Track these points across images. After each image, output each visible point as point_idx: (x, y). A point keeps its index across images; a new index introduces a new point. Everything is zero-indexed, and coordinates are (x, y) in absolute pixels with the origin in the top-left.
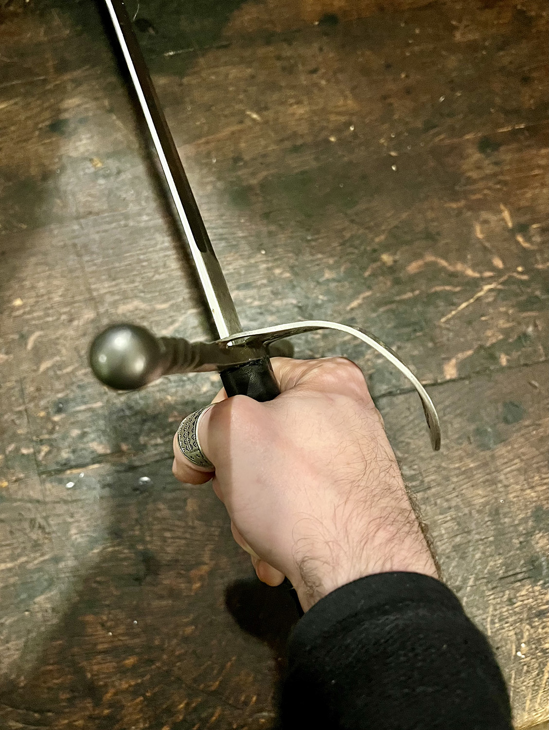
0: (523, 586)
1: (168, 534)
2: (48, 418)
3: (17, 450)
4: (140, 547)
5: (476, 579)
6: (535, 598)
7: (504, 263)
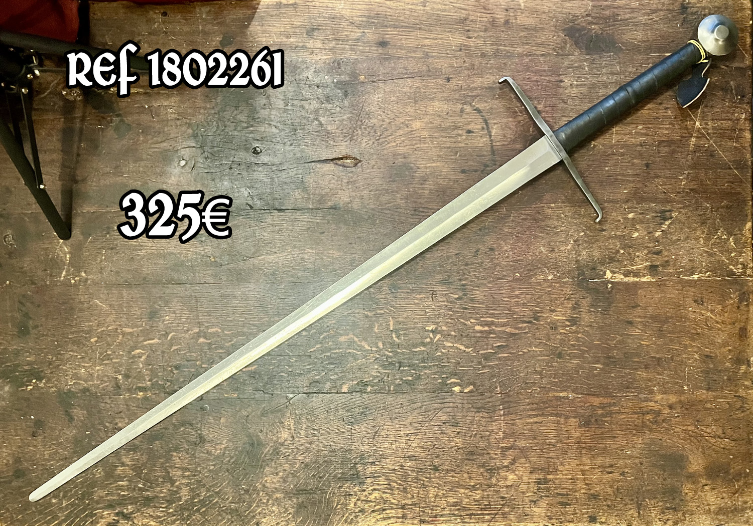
0: (347, 483)
1: (211, 429)
2: (171, 371)
3: (157, 381)
4: (199, 432)
5: (329, 476)
6: (350, 489)
7: (383, 346)
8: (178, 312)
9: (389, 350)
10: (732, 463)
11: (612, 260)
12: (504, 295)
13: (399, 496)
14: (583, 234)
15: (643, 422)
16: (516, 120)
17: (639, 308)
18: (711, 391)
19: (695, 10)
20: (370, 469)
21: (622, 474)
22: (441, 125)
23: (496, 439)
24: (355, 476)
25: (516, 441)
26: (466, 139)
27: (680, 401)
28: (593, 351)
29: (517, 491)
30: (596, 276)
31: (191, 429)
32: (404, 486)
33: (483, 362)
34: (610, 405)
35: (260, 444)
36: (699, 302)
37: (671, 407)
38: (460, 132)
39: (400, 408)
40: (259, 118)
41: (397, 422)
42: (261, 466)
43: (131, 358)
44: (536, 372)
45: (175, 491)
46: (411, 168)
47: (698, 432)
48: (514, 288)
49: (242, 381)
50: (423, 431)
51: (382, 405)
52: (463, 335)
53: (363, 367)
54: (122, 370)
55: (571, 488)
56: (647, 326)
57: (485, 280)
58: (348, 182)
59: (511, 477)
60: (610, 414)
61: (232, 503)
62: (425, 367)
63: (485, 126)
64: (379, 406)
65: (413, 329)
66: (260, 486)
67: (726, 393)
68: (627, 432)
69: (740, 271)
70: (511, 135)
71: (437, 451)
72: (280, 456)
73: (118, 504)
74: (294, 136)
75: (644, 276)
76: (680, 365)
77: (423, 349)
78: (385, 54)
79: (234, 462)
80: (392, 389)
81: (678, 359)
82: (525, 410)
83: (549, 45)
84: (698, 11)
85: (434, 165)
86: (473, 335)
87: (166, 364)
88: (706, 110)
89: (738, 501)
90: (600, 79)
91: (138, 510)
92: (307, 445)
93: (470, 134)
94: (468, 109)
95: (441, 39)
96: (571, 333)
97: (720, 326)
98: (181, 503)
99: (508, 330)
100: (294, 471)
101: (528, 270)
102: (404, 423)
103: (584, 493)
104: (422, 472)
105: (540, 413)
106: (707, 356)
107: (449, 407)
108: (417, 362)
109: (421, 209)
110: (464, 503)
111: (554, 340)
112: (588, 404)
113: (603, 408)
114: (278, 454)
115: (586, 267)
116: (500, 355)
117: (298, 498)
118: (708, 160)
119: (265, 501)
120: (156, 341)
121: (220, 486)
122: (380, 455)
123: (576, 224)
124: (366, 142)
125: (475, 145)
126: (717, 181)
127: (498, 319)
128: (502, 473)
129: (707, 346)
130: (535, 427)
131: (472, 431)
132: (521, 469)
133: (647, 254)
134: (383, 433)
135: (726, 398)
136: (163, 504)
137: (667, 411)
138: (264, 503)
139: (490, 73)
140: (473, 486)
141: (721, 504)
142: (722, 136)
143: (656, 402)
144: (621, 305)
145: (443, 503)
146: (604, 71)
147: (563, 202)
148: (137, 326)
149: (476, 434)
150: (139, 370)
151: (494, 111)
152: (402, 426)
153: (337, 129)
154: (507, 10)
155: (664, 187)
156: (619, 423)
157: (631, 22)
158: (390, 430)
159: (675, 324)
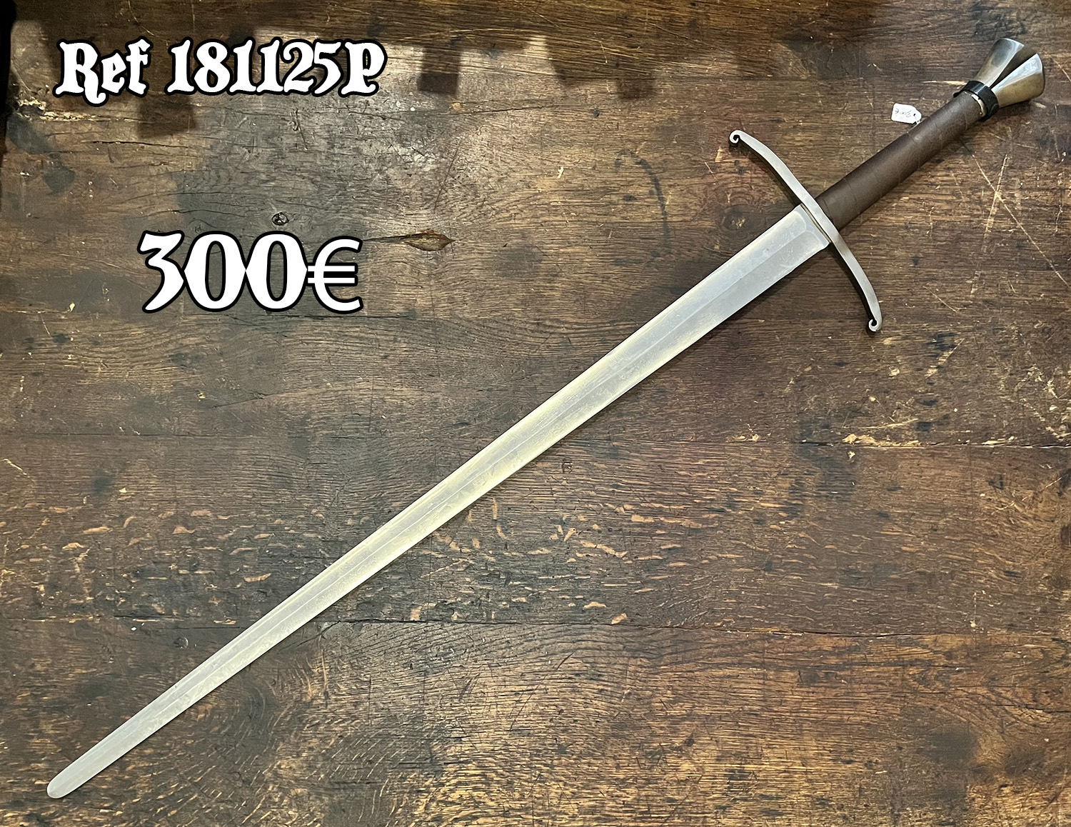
0: (413, 772)
2: (128, 580)
3: (104, 595)
5: (384, 760)
6: (418, 782)
7: (481, 545)
8: (142, 481)
9: (491, 552)
10: (1047, 750)
11: (856, 412)
12: (680, 466)
13: (500, 795)
14: (809, 368)
15: (903, 680)
16: (703, 181)
17: (899, 491)
18: (1014, 630)
19: (995, 13)
20: (453, 750)
21: (869, 764)
22: (582, 186)
23: (662, 702)
24: (428, 761)
25: (694, 706)
26: (625, 210)
27: (964, 645)
28: (824, 560)
29: (695, 789)
30: (831, 437)
31: (157, 676)
32: (509, 779)
33: (644, 576)
34: (850, 650)
35: (273, 705)
36: (997, 483)
37: (949, 655)
38: (614, 198)
39: (505, 648)
40: (285, 166)
41: (500, 672)
42: (273, 740)
43: (61, 556)
44: (731, 594)
45: (126, 780)
46: (534, 255)
47: (994, 698)
48: (696, 454)
49: (244, 598)
50: (543, 687)
51: (476, 644)
52: (612, 530)
53: (445, 579)
54: (45, 577)
55: (783, 786)
56: (912, 521)
57: (651, 440)
58: (429, 275)
59: (686, 766)
60: (850, 665)
61: (223, 802)
62: (548, 581)
63: (654, 190)
64: (470, 645)
65: (530, 518)
66: (270, 774)
67: (1038, 635)
68: (877, 696)
69: (1064, 435)
70: (696, 205)
71: (565, 721)
72: (305, 725)
73: (30, 800)
74: (343, 197)
75: (908, 440)
76: (965, 586)
77: (546, 551)
78: (494, 69)
79: (226, 733)
80: (493, 617)
81: (962, 576)
82: (710, 655)
83: (760, 62)
84: (999, 16)
85: (570, 250)
86: (628, 530)
87: (119, 568)
88: (1010, 173)
89: (1057, 814)
90: (841, 119)
91: (64, 812)
92: (349, 707)
93: (630, 203)
94: (627, 160)
95: (586, 47)
96: (789, 530)
97: (1030, 525)
98: (135, 801)
99: (686, 522)
100: (327, 750)
101: (720, 426)
102: (512, 673)
103: (805, 796)
104: (539, 756)
105: (736, 660)
106: (1009, 573)
107: (586, 648)
108: (535, 572)
109: (548, 323)
110: (607, 808)
111: (760, 541)
112: (814, 648)
113: (839, 655)
114: (300, 720)
115: (814, 422)
116: (672, 565)
117: (331, 796)
118: (1014, 254)
119: (277, 800)
120: (103, 528)
121: (203, 773)
122: (471, 726)
123: (799, 353)
124: (460, 210)
125: (639, 220)
126: (1028, 289)
127: (669, 505)
128: (671, 760)
129: (1009, 556)
130: (726, 684)
131: (623, 689)
132: (702, 753)
133: (914, 404)
134: (475, 689)
135: (1039, 642)
136: (106, 801)
137: (944, 661)
138: (275, 803)
139: (665, 105)
140: (623, 781)
141: (1029, 818)
142: (1036, 216)
143: (925, 647)
144: (869, 486)
145: (572, 808)
146: (849, 106)
147: (779, 317)
148: (73, 504)
149: (629, 694)
150: (74, 577)
151: (670, 166)
152: (508, 679)
153: (414, 187)
154: (694, 4)
155: (941, 296)
156: (864, 681)
157: (894, 30)
158: (488, 684)
159: (957, 520)
